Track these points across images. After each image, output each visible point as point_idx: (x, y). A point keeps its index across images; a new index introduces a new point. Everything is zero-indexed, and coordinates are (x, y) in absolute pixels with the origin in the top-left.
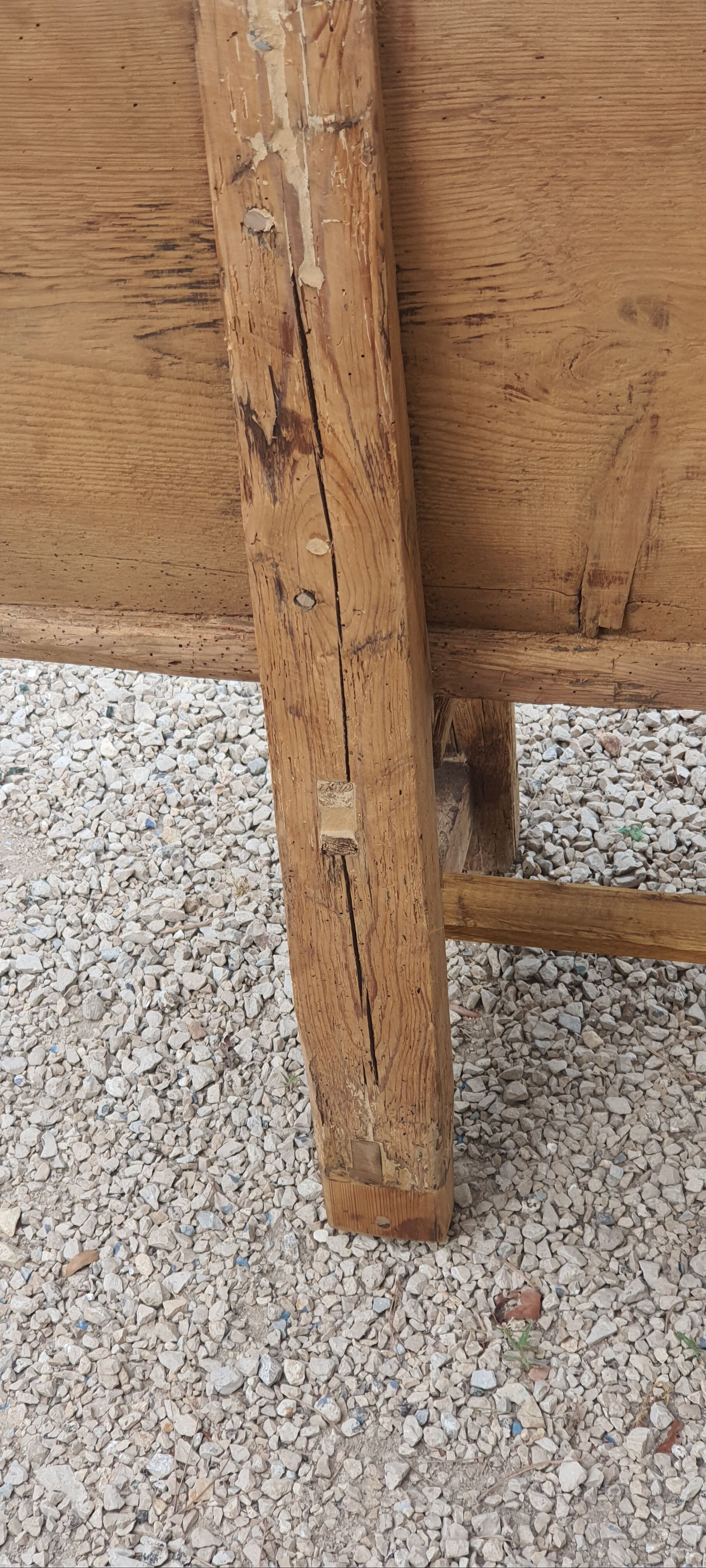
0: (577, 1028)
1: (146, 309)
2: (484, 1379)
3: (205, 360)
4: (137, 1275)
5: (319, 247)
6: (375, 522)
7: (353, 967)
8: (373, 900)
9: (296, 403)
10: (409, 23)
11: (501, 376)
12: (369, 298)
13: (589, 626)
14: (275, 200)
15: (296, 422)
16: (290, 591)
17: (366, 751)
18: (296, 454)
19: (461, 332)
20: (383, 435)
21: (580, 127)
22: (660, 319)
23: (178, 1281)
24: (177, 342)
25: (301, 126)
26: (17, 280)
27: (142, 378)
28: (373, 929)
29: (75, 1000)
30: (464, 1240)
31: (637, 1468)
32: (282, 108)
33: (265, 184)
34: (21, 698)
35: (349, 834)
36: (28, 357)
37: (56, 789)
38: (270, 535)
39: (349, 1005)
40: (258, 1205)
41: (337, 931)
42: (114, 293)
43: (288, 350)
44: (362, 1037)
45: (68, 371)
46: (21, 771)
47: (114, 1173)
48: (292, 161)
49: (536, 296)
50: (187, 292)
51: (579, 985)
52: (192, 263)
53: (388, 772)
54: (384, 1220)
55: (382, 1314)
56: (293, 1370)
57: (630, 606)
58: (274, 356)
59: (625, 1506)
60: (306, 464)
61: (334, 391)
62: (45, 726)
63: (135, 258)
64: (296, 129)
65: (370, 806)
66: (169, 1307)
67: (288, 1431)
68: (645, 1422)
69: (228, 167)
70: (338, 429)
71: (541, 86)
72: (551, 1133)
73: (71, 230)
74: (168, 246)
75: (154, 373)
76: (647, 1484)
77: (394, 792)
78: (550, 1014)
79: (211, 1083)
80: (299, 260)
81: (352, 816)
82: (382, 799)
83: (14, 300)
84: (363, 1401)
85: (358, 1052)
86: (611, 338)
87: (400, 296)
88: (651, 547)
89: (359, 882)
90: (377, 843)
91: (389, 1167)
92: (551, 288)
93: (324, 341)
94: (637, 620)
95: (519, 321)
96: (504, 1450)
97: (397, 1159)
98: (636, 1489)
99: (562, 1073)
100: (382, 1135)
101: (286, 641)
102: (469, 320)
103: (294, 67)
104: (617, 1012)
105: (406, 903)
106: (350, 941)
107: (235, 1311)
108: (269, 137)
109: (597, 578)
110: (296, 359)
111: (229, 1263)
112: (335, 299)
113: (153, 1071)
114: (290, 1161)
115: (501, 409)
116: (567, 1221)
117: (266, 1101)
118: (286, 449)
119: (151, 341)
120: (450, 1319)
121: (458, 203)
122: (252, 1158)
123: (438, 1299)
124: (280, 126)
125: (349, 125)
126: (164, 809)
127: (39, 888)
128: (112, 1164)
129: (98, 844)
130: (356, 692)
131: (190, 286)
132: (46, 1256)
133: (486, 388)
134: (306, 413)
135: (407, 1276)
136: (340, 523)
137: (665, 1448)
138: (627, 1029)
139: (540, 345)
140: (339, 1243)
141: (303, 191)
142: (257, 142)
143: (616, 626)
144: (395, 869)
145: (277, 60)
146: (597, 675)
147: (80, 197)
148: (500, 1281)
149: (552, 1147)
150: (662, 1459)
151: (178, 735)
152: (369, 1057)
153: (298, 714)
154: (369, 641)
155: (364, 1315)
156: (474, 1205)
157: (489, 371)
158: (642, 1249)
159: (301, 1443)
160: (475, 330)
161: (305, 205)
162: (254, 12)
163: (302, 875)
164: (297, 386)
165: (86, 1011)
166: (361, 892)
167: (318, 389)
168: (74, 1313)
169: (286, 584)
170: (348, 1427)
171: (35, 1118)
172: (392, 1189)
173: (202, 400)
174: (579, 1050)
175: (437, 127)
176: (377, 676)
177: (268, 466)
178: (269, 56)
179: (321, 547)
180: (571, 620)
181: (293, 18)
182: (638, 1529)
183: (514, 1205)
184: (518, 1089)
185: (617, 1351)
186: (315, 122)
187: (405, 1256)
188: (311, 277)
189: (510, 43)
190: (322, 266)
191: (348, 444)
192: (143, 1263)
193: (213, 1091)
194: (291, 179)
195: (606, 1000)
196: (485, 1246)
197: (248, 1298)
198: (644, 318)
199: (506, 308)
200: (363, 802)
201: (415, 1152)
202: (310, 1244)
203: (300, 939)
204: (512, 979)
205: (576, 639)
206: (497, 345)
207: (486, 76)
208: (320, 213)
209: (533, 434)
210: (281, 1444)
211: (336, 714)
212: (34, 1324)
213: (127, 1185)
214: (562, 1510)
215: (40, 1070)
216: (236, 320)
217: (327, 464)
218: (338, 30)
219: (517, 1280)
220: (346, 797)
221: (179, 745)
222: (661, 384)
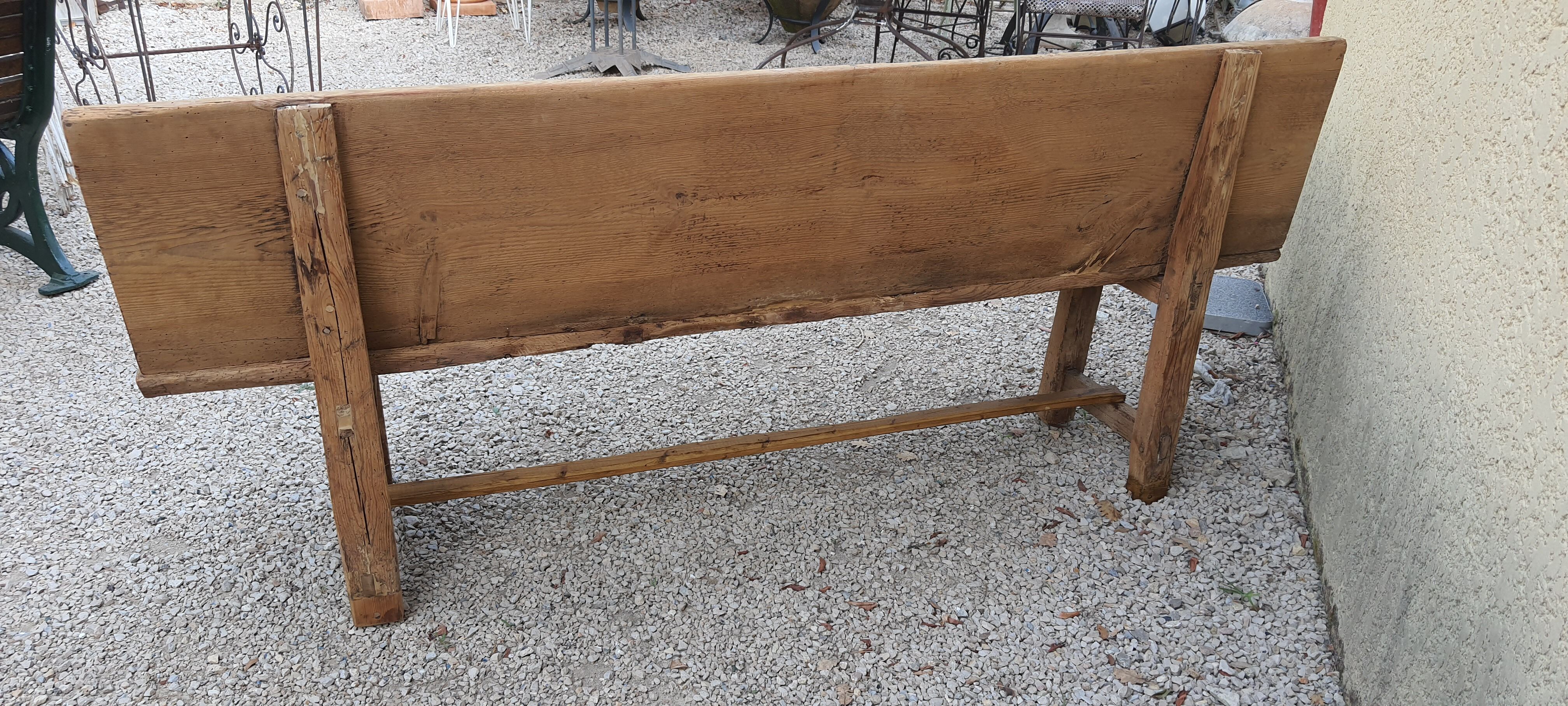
0: (436, 548)
1: (259, 235)
2: (431, 655)
3: (280, 252)
4: (278, 662)
5: (323, 200)
6: (350, 296)
7: (356, 488)
8: (361, 455)
9: (318, 256)
10: (344, 127)
11: (384, 245)
12: (341, 215)
13: (424, 340)
14: (307, 186)
15: (319, 262)
16: (321, 328)
17: (354, 389)
18: (320, 274)
19: (369, 230)
20: (350, 263)
21: (401, 156)
22: (434, 218)
23: (296, 659)
24: (270, 246)
25: (314, 160)
26: (212, 229)
27: (257, 262)
28: (362, 468)
29: (218, 586)
30: (410, 619)
31: (497, 665)
32: (308, 155)
33: (303, 180)
34: (154, 496)
35: (350, 427)
36: (215, 259)
37: (183, 521)
38: (312, 307)
39: (356, 507)
40: (322, 629)
41: (348, 473)
42: (248, 230)
43: (314, 237)
44: (362, 522)
45: (229, 263)
46: (164, 518)
47: (256, 634)
48: (312, 172)
49: (393, 214)
50: (274, 227)
51: (433, 535)
52: (276, 216)
53: (362, 397)
54: (377, 615)
55: (384, 649)
56: (353, 672)
57: (437, 329)
58: (309, 240)
59: (496, 677)
60: (323, 278)
61: (331, 249)
62: (169, 503)
63: (255, 216)
64: (312, 162)
65: (357, 413)
66: (295, 668)
67: (357, 690)
68: (496, 651)
69: (291, 176)
70: (334, 263)
71: (388, 144)
72: (434, 581)
73: (232, 208)
74: (267, 210)
75: (261, 259)
76: (502, 668)
77: (365, 405)
78: (425, 546)
79: (288, 598)
80: (316, 205)
81: (350, 419)
82: (361, 409)
83: (210, 238)
84: (385, 674)
85: (361, 530)
86: (419, 226)
87: (349, 219)
88: (442, 304)
89: (355, 448)
90: (361, 429)
91: (377, 585)
92: (398, 211)
93: (327, 232)
94: (440, 336)
95: (388, 224)
96: (445, 674)
97: (381, 581)
98: (498, 670)
99: (434, 562)
100: (374, 570)
101: (320, 349)
102: (372, 226)
103: (311, 141)
104: (450, 539)
105: (374, 455)
106: (354, 476)
107: (323, 663)
108: (303, 165)
109: (425, 320)
110: (318, 240)
111: (316, 649)
112: (329, 217)
113: (261, 599)
114: (330, 614)
115: (385, 257)
116: (449, 603)
117: (314, 599)
118: (316, 273)
119: (260, 248)
120: (412, 643)
121: (365, 185)
122: (314, 617)
123: (406, 638)
124: (307, 161)
125: (330, 158)
126: (235, 519)
127: (187, 555)
128: (254, 631)
129: (210, 535)
130: (348, 367)
131: (275, 224)
132: (235, 666)
133: (379, 250)
134: (322, 259)
135: (390, 636)
136: (337, 298)
137: (506, 656)
138: (456, 544)
139: (396, 232)
140: (360, 632)
141: (316, 182)
142: (300, 167)
143: (434, 338)
144: (369, 440)
145: (305, 140)
146: (430, 356)
147: (236, 195)
148: (428, 627)
149: (437, 585)
150: (505, 660)
151: (233, 493)
152: (365, 531)
153: (327, 379)
154: (351, 343)
155: (377, 651)
156: (411, 608)
157: (380, 243)
158: (481, 604)
159: (364, 693)
160: (374, 229)
161: (317, 186)
162: (296, 125)
163: (333, 450)
164: (318, 249)
165: (224, 589)
166: (356, 453)
167: (326, 249)
168: (254, 679)
169: (319, 326)
170: (381, 683)
171: (214, 625)
172: (380, 597)
173: (279, 267)
174: (439, 554)
175: (356, 160)
176: (355, 357)
177: (310, 281)
178: (302, 139)
179: (331, 309)
180: (417, 338)
181: (309, 126)
182: (502, 681)
183: (428, 605)
184: (418, 570)
185: (481, 634)
186: (319, 158)
187: (388, 629)
188: (321, 210)
189: (376, 132)
190: (324, 206)
191: (338, 269)
192: (279, 658)
193: (290, 601)
194: (312, 178)
195: (445, 537)
196: (419, 619)
197: (328, 657)
198: (428, 218)
199: (384, 220)
200: (354, 412)
201: (387, 574)
202: (347, 636)
203: (334, 480)
204: (405, 540)
205: (421, 346)
206: (382, 234)
207: (370, 142)
208: (322, 188)
209: (397, 265)
210: (356, 695)
211: (341, 376)
212: (237, 687)
213: (263, 636)
214: (472, 683)
215: (210, 611)
216: (296, 229)
217: (331, 276)
218: (324, 129)
219: (435, 625)
220: (348, 411)
221: (235, 497)
222: (437, 241)
